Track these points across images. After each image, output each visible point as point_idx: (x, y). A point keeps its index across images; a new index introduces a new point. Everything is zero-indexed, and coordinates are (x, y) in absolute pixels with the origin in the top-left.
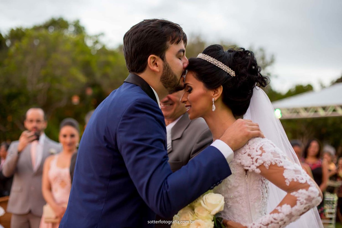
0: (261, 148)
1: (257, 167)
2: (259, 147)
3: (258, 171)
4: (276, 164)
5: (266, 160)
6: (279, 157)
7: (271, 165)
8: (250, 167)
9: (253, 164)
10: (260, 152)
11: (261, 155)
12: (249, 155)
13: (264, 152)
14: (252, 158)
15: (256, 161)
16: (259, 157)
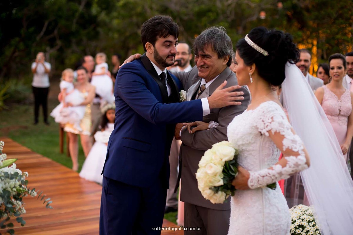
0: (272, 118)
1: (267, 131)
2: (271, 117)
3: (267, 134)
4: (279, 132)
5: (273, 127)
6: (283, 128)
7: (276, 133)
8: (262, 130)
9: (264, 128)
10: (270, 120)
11: (270, 123)
12: (263, 121)
13: (273, 121)
14: (265, 124)
15: (267, 126)
16: (269, 124)
